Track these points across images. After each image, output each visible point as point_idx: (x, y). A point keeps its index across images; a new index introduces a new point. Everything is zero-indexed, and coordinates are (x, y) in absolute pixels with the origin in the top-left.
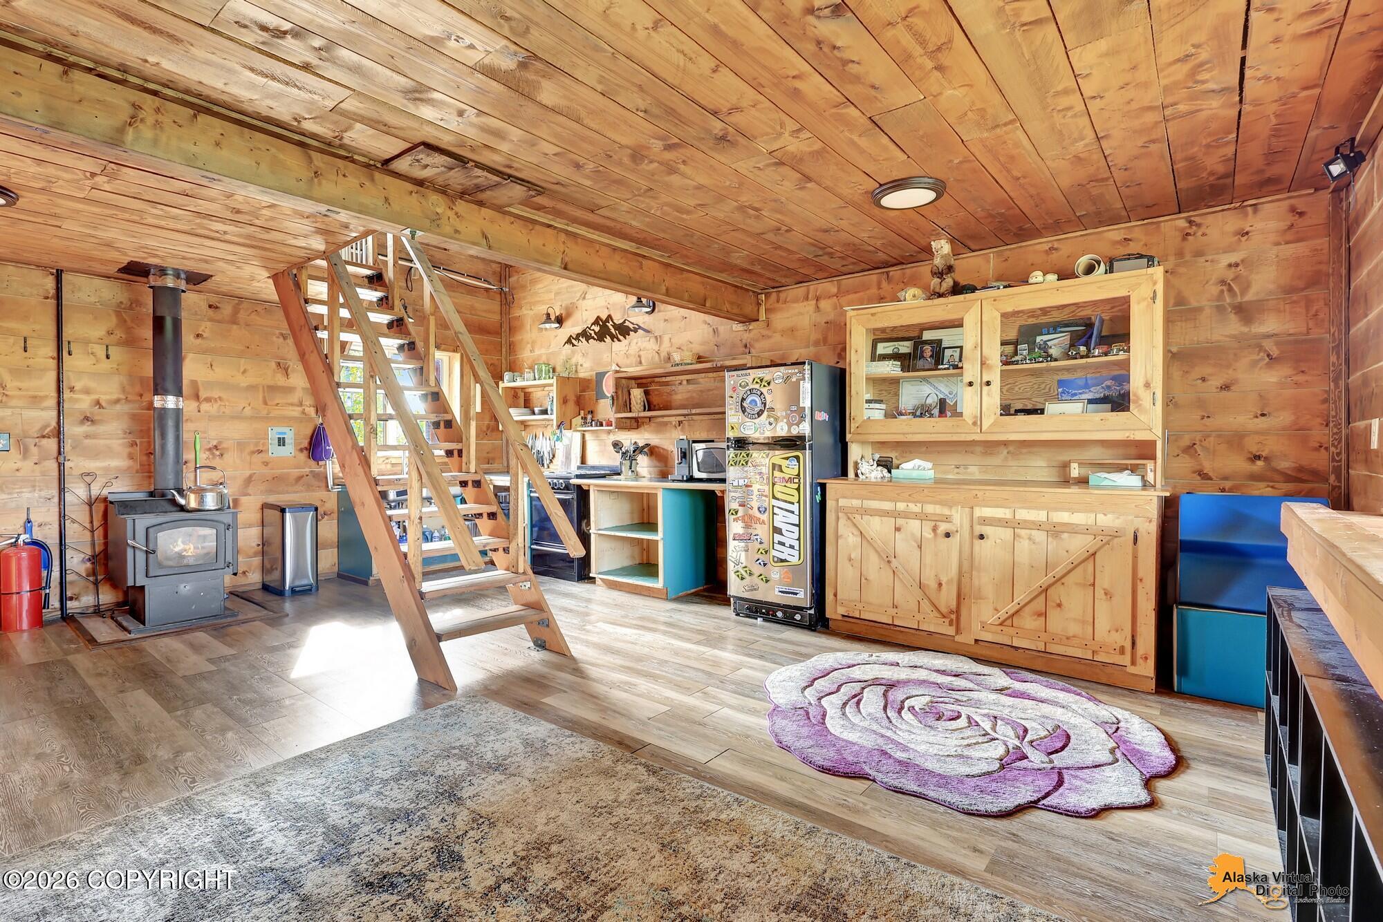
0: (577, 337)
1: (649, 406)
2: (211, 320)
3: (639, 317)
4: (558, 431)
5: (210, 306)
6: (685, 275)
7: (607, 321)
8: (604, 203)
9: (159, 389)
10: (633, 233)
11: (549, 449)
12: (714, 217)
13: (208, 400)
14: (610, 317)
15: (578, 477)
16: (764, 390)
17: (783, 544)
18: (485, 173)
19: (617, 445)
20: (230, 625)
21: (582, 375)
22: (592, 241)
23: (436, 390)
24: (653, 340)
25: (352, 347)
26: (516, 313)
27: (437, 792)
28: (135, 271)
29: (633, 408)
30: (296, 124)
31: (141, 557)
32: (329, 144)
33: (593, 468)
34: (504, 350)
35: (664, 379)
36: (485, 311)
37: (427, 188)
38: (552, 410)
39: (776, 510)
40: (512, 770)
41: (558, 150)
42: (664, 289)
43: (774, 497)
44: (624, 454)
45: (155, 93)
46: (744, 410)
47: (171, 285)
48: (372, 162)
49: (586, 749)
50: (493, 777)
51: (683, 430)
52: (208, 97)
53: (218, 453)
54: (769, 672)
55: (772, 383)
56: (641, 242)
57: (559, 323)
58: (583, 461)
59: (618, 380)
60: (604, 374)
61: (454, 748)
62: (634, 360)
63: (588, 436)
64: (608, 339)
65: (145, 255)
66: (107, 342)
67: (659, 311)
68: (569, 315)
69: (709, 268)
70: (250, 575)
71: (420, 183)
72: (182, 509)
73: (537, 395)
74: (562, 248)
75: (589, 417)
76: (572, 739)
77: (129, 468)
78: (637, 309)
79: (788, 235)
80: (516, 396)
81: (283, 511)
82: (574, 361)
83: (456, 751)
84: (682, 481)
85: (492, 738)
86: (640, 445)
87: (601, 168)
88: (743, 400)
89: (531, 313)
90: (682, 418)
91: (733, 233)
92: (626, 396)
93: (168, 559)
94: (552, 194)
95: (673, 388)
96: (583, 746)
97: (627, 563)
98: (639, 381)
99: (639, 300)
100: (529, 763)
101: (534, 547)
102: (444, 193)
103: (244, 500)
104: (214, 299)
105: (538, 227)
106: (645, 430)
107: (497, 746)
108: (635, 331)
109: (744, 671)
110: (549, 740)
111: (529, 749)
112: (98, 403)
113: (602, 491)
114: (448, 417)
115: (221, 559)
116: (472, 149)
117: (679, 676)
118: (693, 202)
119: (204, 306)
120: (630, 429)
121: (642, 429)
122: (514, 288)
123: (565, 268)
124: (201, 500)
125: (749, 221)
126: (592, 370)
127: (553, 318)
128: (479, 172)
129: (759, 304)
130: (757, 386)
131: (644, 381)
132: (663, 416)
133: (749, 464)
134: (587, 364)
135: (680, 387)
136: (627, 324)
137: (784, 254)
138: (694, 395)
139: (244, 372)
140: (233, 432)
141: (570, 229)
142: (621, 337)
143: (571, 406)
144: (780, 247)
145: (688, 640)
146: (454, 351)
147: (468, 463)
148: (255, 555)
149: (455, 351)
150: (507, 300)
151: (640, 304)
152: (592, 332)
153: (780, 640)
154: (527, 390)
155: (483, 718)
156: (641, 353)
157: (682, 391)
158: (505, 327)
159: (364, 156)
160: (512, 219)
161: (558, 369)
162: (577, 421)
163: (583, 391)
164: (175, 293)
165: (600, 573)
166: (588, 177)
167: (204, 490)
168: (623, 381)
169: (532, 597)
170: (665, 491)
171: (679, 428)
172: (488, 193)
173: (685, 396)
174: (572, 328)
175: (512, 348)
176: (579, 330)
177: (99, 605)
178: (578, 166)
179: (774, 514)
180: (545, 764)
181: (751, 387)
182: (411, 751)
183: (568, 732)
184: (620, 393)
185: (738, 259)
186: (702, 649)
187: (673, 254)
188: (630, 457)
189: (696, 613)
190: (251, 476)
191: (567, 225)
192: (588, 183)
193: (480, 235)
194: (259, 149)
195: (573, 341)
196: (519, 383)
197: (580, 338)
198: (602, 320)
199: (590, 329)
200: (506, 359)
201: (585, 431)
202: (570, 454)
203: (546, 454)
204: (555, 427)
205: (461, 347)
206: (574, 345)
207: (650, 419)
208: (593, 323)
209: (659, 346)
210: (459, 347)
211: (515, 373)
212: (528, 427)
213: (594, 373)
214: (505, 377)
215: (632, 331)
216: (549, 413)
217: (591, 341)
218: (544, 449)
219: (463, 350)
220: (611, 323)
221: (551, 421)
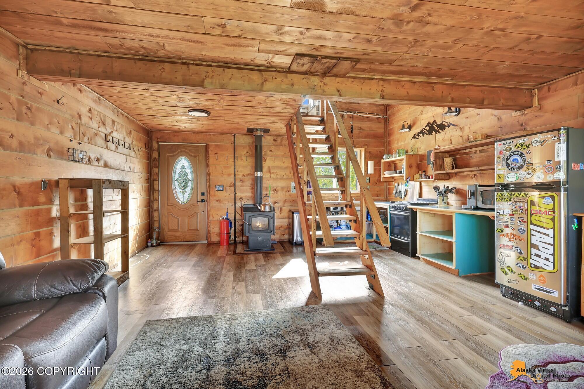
0: (418, 134)
1: (456, 166)
2: (274, 145)
3: (451, 118)
4: (407, 181)
5: (274, 140)
6: (467, 88)
7: (433, 123)
8: (394, 58)
9: (256, 170)
10: (420, 70)
11: (404, 190)
12: (472, 46)
13: (273, 173)
14: (435, 121)
15: (412, 204)
16: (524, 152)
17: (539, 256)
18: (328, 60)
19: (436, 188)
20: (270, 253)
21: (420, 153)
22: (399, 81)
23: (338, 165)
24: (459, 130)
25: (317, 150)
26: (391, 127)
27: (280, 348)
28: (250, 131)
29: (446, 168)
30: (253, 62)
31: (247, 226)
32: (267, 67)
33: (425, 200)
34: (385, 145)
35: (464, 151)
36: (377, 128)
37: (310, 75)
38: (404, 171)
39: (533, 232)
40: (315, 351)
41: (354, 35)
42: (450, 99)
43: (532, 223)
44: (439, 193)
45: (211, 66)
46: (508, 165)
47: (259, 134)
48: (285, 70)
49: (357, 353)
50: (305, 351)
51: (476, 180)
52: (224, 61)
53: (276, 191)
54: (509, 343)
55: (531, 146)
56: (430, 75)
57: (409, 129)
58: (420, 195)
59: (436, 154)
60: (431, 151)
61: (301, 329)
62: (448, 142)
63: (423, 184)
64: (434, 133)
65: (249, 125)
66: (246, 155)
67: (462, 113)
68: (414, 124)
69: (484, 80)
70: (285, 236)
71: (305, 73)
72: (260, 211)
73: (399, 165)
74: (381, 88)
75: (423, 174)
76: (353, 345)
77: (251, 196)
78: (448, 114)
79: (539, 41)
80: (389, 165)
81: (293, 213)
82: (416, 146)
83: (301, 331)
84: (471, 209)
85: (319, 330)
86: (450, 188)
87: (381, 38)
88: (508, 159)
89: (397, 126)
90: (476, 173)
91: (490, 53)
92: (441, 162)
93: (255, 228)
94: (366, 61)
95: (471, 155)
96: (356, 351)
97: (440, 251)
98: (450, 153)
99: (450, 109)
100: (325, 350)
101: (392, 237)
102: (317, 75)
103: (283, 208)
104: (275, 137)
105: (367, 81)
106: (453, 180)
107: (318, 335)
108: (449, 126)
109: (489, 337)
110: (342, 341)
111: (330, 342)
112: (244, 175)
113: (424, 212)
114: (341, 176)
115: (270, 229)
116: (317, 50)
117: (439, 326)
118: (450, 40)
119: (272, 140)
120: (445, 179)
121: (452, 179)
122: (390, 116)
123: (383, 98)
124: (265, 208)
125: (499, 40)
127: (406, 127)
128: (324, 60)
129: (532, 96)
130: (519, 150)
131: (453, 153)
132: (464, 172)
133: (512, 200)
134: (423, 147)
135: (475, 155)
136: (444, 123)
137: (541, 56)
138: (484, 159)
139: (284, 162)
140: (280, 184)
141: (384, 77)
142: (440, 131)
143: (414, 169)
144: (536, 52)
145: (458, 304)
147: (347, 197)
148: (287, 228)
149: (362, 147)
150: (387, 122)
151: (450, 111)
152: (426, 131)
153: (531, 322)
154: (395, 163)
155: (322, 318)
156: (452, 138)
157: (476, 157)
158: (386, 134)
159: (281, 68)
160: (353, 80)
161: (409, 151)
162: (418, 176)
163: (421, 161)
164: (261, 137)
165: (422, 255)
166: (377, 45)
167: (266, 205)
168: (440, 154)
169: (369, 263)
170: (457, 214)
171: (474, 179)
172: (335, 69)
173: (478, 159)
174: (416, 130)
175: (389, 143)
176: (419, 130)
177: (243, 240)
178: (369, 41)
179: (531, 235)
180: (332, 354)
181: (514, 150)
182: (285, 324)
183: (354, 339)
184: (438, 161)
185: (502, 69)
186: (465, 312)
187: (453, 76)
188: (444, 194)
189: (473, 288)
190: (286, 200)
191: (382, 76)
192: (379, 49)
193: (336, 91)
194: (244, 76)
195: (416, 136)
196: (391, 159)
197: (420, 134)
198: (430, 124)
199: (424, 129)
200: (386, 149)
201: (421, 181)
202: (414, 193)
203: (403, 193)
204: (405, 180)
205: (365, 145)
206: (416, 138)
207: (456, 173)
208: (426, 126)
209: (462, 133)
210: (364, 145)
211: (389, 155)
212: (395, 180)
213: (426, 151)
214: (384, 157)
215: (447, 127)
216: (403, 173)
217: (425, 135)
218: (402, 190)
219: (366, 147)
220: (435, 124)
221: (404, 176)
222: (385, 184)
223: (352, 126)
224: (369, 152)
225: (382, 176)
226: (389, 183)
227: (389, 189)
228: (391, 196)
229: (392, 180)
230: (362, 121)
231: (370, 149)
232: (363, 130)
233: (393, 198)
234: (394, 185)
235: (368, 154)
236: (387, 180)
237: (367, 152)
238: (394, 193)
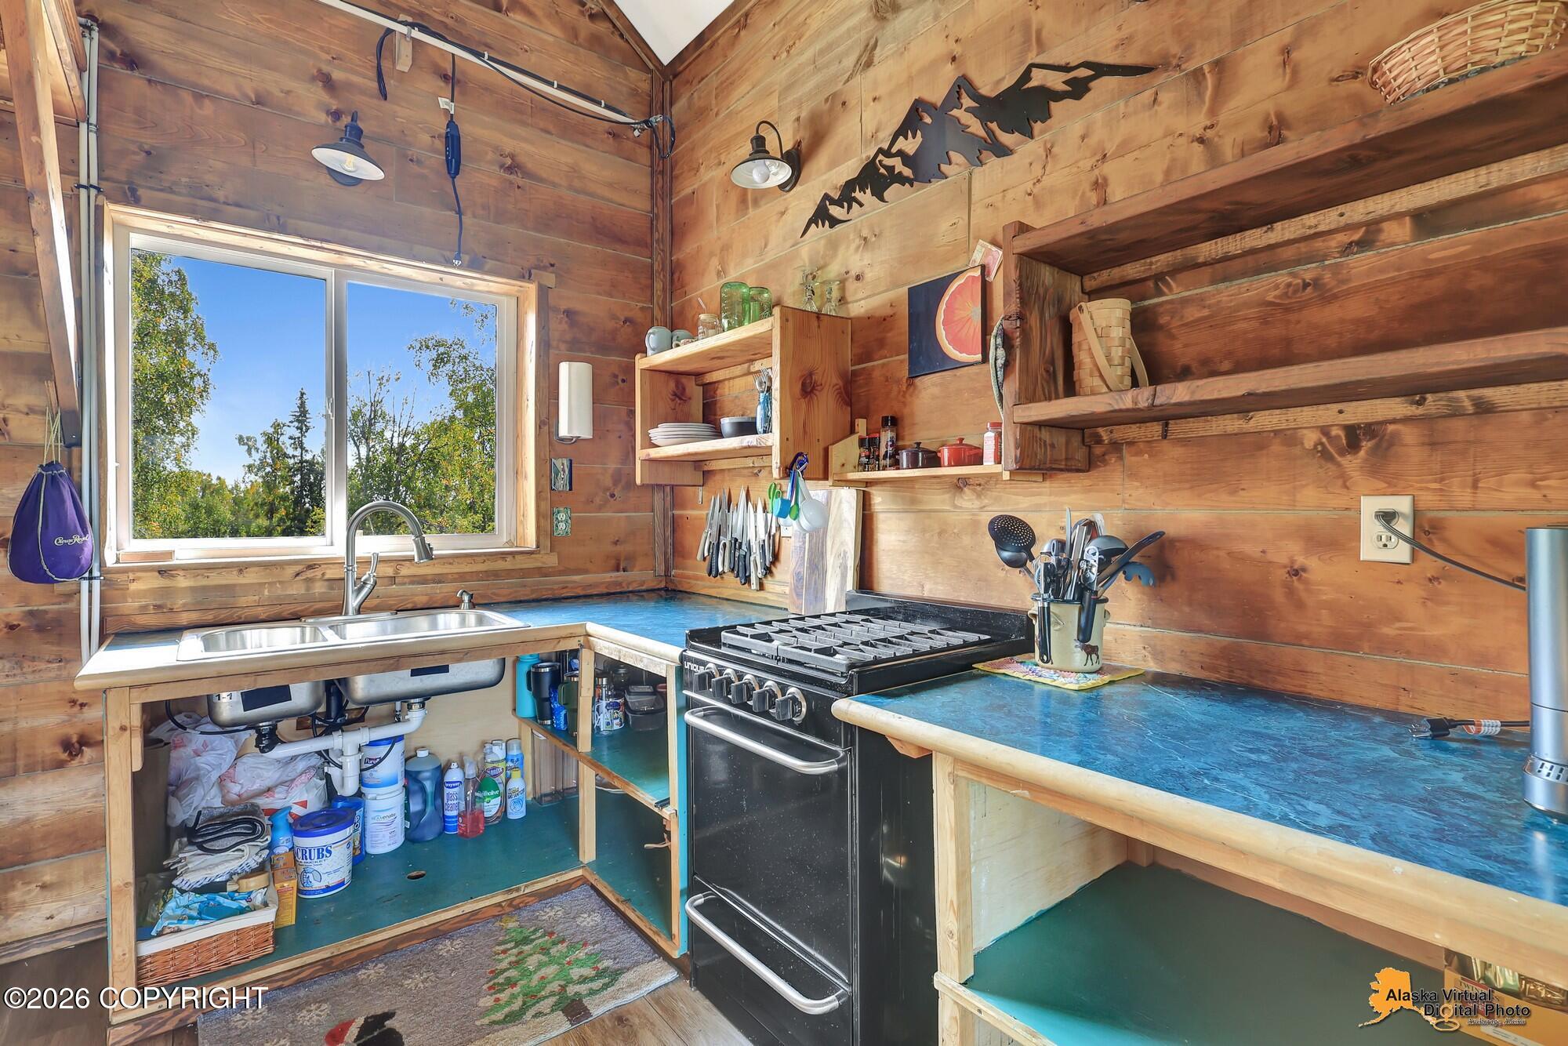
0: (846, 196)
4: (787, 485)
7: (952, 100)
11: (762, 536)
14: (963, 84)
21: (858, 307)
24: (1177, 95)
26: (687, 184)
29: (1082, 380)
34: (658, 285)
36: (610, 185)
38: (768, 419)
57: (789, 168)
59: (1027, 267)
60: (940, 286)
62: (1076, 205)
63: (881, 498)
64: (957, 166)
68: (823, 132)
73: (735, 387)
75: (886, 436)
80: (680, 395)
82: (834, 270)
86: (1119, 539)
89: (720, 172)
92: (1054, 341)
108: (1078, 89)
122: (683, 122)
126: (895, 285)
134: (880, 271)
136: (1039, 77)
142: (1006, 138)
143: (827, 404)
146: (521, 277)
149: (525, 276)
152: (896, 163)
154: (708, 379)
156: (1107, 168)
158: (662, 225)
162: (847, 450)
163: (865, 356)
174: (831, 171)
175: (677, 278)
176: (850, 169)
184: (1034, 320)
195: (835, 211)
197: (857, 194)
198: (929, 106)
199: (887, 153)
200: (663, 309)
201: (869, 483)
202: (822, 555)
203: (755, 548)
204: (776, 473)
205: (544, 268)
206: (834, 222)
207: (1165, 417)
208: (901, 132)
209: (1213, 112)
210: (537, 267)
211: (678, 333)
212: (707, 475)
213: (904, 291)
214: (651, 340)
215: (1059, 96)
216: (759, 426)
217: (893, 191)
218: (751, 535)
219: (550, 279)
220: (967, 102)
221: (766, 452)
222: (658, 498)
223: (451, 124)
224: (568, 313)
225: (641, 454)
226: (674, 495)
227: (675, 525)
228: (689, 562)
229: (688, 476)
230: (524, 123)
231: (569, 298)
232: (527, 174)
233: (697, 578)
234: (702, 507)
235: (558, 326)
236: (665, 477)
237: (556, 310)
238: (704, 548)
